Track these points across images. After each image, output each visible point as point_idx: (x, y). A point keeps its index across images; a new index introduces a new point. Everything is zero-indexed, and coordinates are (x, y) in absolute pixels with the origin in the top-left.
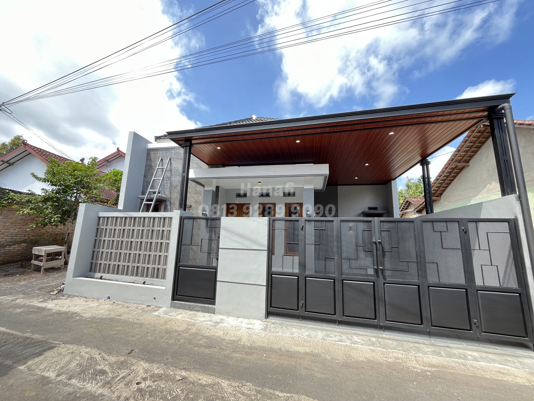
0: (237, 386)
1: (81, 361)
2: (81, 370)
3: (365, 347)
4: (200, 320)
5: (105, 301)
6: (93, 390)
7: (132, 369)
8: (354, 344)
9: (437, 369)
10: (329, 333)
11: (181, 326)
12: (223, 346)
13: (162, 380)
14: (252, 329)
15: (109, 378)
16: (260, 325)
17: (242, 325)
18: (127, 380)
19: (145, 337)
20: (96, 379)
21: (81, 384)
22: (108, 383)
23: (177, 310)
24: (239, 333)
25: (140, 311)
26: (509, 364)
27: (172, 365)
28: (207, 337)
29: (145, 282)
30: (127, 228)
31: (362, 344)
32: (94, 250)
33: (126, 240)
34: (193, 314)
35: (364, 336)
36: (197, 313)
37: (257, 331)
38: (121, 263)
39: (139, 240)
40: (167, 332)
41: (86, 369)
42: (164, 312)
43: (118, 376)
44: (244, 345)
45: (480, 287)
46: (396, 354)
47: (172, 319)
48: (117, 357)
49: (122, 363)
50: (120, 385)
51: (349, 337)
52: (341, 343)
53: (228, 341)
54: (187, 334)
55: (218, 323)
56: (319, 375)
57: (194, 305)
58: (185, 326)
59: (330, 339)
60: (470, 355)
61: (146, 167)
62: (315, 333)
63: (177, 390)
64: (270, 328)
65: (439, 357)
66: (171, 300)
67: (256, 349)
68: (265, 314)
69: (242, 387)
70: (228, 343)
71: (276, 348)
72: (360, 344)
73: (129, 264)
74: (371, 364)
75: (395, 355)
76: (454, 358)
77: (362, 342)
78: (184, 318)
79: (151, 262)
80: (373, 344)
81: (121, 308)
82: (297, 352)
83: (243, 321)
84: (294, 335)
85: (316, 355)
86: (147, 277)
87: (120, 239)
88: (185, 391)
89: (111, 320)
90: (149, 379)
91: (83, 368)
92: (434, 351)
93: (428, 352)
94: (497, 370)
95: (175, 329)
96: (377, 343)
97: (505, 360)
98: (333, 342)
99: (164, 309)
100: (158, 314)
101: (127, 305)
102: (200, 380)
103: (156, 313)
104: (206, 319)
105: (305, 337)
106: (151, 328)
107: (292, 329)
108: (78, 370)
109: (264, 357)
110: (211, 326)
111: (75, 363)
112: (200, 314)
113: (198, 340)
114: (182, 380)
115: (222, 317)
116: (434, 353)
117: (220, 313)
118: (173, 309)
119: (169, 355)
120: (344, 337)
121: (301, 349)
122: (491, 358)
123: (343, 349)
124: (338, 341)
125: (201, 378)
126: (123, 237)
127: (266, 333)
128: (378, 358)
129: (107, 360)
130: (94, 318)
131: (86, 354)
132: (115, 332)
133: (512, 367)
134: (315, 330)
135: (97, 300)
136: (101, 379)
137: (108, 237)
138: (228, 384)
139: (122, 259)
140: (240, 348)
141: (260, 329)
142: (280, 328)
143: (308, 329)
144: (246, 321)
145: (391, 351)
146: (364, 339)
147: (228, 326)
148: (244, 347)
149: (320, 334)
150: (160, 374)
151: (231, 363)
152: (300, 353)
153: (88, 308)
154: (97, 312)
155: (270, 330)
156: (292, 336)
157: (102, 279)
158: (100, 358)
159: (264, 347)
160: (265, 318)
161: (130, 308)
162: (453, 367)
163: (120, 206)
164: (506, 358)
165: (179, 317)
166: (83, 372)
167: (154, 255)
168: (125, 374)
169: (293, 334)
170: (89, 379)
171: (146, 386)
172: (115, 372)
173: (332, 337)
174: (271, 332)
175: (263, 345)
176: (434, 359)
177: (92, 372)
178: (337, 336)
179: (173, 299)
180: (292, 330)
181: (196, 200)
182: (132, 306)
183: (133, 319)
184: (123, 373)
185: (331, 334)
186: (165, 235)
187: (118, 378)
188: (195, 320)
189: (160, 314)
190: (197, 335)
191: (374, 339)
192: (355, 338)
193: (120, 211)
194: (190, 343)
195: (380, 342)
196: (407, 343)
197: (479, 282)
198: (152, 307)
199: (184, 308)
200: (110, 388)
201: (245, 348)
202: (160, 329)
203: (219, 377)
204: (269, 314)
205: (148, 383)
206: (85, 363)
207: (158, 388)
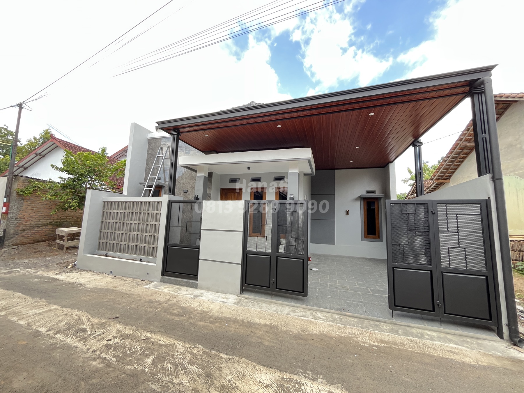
0: (189, 347)
1: (70, 321)
2: (67, 328)
3: (325, 322)
4: (183, 293)
5: (108, 275)
6: (71, 343)
7: (108, 329)
8: (316, 319)
9: (385, 345)
10: (296, 308)
11: (164, 297)
12: (193, 315)
13: (128, 339)
14: (226, 303)
15: (87, 335)
16: (234, 299)
17: (218, 299)
18: (100, 337)
19: (129, 305)
20: (76, 335)
21: (64, 338)
22: (85, 338)
23: (166, 284)
24: (212, 306)
25: (134, 284)
26: (465, 345)
27: (142, 328)
28: (182, 308)
29: (142, 259)
30: (127, 211)
31: (324, 320)
32: (101, 230)
33: (126, 222)
34: (178, 288)
35: (328, 313)
36: (183, 287)
37: (229, 304)
38: (123, 243)
39: (137, 222)
40: (150, 302)
41: (71, 327)
42: (154, 285)
43: (95, 333)
44: (212, 315)
45: (446, 269)
46: (352, 330)
47: (159, 292)
48: (100, 319)
49: (102, 324)
50: (93, 341)
51: (313, 313)
52: (303, 318)
53: (199, 312)
54: (166, 304)
55: (197, 296)
56: (267, 343)
57: (180, 280)
58: (168, 297)
59: (295, 314)
60: (428, 335)
61: (147, 155)
62: (283, 309)
63: (138, 347)
64: (243, 303)
65: (394, 334)
66: (161, 276)
67: (221, 319)
68: (240, 290)
69: (193, 348)
70: (198, 313)
71: (240, 319)
72: (321, 319)
73: (129, 243)
74: (322, 338)
75: (351, 331)
76: (409, 336)
77: (324, 318)
78: (170, 291)
79: (147, 242)
80: (334, 320)
81: (120, 281)
82: (257, 324)
83: (220, 296)
84: (262, 309)
85: (274, 327)
86: (144, 255)
87: (122, 221)
88: (144, 348)
89: (108, 290)
90: (118, 337)
91: (69, 326)
92: (392, 329)
93: (386, 329)
94: (448, 349)
95: (158, 300)
96: (339, 320)
97: (464, 341)
98: (296, 317)
99: (155, 283)
100: (149, 287)
101: (125, 279)
102: (160, 341)
103: (147, 286)
104: (188, 293)
105: (271, 311)
106: (137, 298)
107: (262, 304)
108: (65, 327)
109: (225, 326)
110: (190, 299)
111: (65, 322)
112: (184, 288)
113: (173, 310)
114: (145, 340)
115: (202, 291)
116: (392, 331)
117: (202, 288)
118: (162, 283)
119: (143, 320)
120: (308, 313)
121: (262, 322)
122: (449, 338)
123: (303, 323)
124: (301, 316)
125: (161, 340)
126: (124, 220)
127: (237, 306)
128: (332, 332)
129: (91, 321)
130: (94, 288)
131: (75, 316)
132: (106, 300)
133: (467, 347)
134: (283, 305)
135: (102, 274)
136: (80, 336)
137: (112, 220)
138: (183, 345)
139: (124, 239)
140: (207, 317)
141: (233, 303)
142: (252, 302)
143: (277, 304)
144: (223, 295)
145: (348, 327)
146: (327, 315)
147: (205, 299)
148: (211, 317)
149: (287, 310)
150: (129, 334)
151: (193, 329)
152: (259, 324)
153: (93, 280)
154: (98, 284)
155: (242, 304)
156: (260, 310)
157: (107, 256)
158: (86, 320)
159: (230, 318)
160: (240, 294)
161: (127, 281)
162: (404, 344)
163: (125, 193)
164: (465, 339)
165: (165, 290)
166: (68, 329)
167: (149, 235)
168: (101, 332)
169: (261, 309)
170: (71, 334)
171: (114, 343)
172: (93, 331)
173: (297, 312)
174: (242, 306)
175: (229, 316)
176: (388, 336)
177: (75, 330)
178: (302, 311)
179: (163, 274)
180: (262, 305)
182: (129, 280)
183: (125, 291)
184: (100, 332)
185: (297, 310)
186: (157, 216)
187: (94, 336)
188: (178, 293)
189: (150, 287)
190: (174, 305)
191: (337, 316)
192: (319, 314)
193: (125, 196)
194: (165, 312)
195: (341, 319)
196: (368, 321)
197: (444, 264)
198: (145, 281)
199: (171, 283)
200: (84, 342)
201: (212, 318)
202: (145, 300)
203: (177, 339)
204: (243, 290)
205: (117, 340)
206: (73, 323)
207: (122, 345)
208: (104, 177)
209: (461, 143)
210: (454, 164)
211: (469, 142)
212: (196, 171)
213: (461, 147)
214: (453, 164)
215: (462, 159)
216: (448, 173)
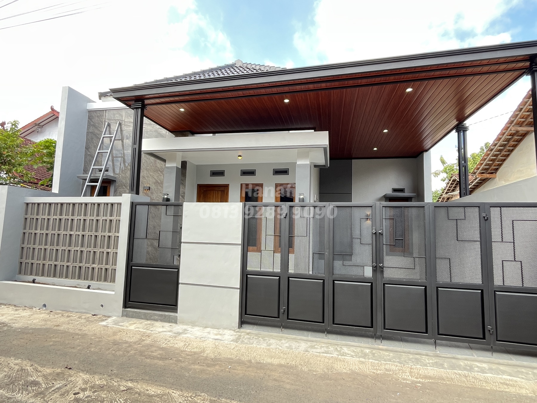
0: (189, 396)
1: (9, 373)
2: (9, 382)
3: (354, 358)
4: (158, 330)
5: (39, 309)
6: (24, 399)
7: (69, 380)
8: (343, 355)
9: (431, 381)
10: (314, 344)
11: (133, 337)
12: (182, 357)
13: (104, 391)
14: (221, 340)
15: (43, 389)
16: (231, 335)
17: (209, 336)
18: (63, 390)
19: (88, 349)
20: (27, 390)
21: (10, 394)
22: (41, 393)
23: (130, 319)
24: (203, 345)
25: (83, 321)
26: (520, 376)
27: (117, 376)
28: (163, 349)
29: (90, 286)
30: (64, 217)
31: (352, 356)
32: (23, 246)
33: (63, 233)
34: (150, 324)
35: (356, 348)
36: (156, 322)
37: (226, 342)
38: (58, 263)
39: (81, 233)
40: (115, 343)
41: (15, 380)
42: (114, 322)
43: (54, 386)
44: (207, 357)
45: (499, 287)
46: (389, 366)
47: (123, 329)
48: (53, 368)
49: (58, 374)
50: (55, 395)
51: (338, 348)
52: (325, 355)
53: (188, 353)
54: (139, 345)
55: (179, 334)
56: (288, 386)
57: (151, 313)
58: (138, 337)
59: (314, 350)
60: (478, 367)
61: (87, 135)
62: (298, 345)
63: (120, 400)
64: (244, 339)
65: (439, 368)
66: (123, 308)
67: (221, 361)
68: (238, 322)
69: (195, 397)
70: (188, 355)
71: (246, 359)
72: (349, 355)
73: (69, 264)
74: (354, 376)
75: (387, 367)
76: (457, 370)
77: (352, 353)
78: (138, 328)
79: (97, 261)
80: (365, 355)
81: (60, 317)
82: (269, 364)
83: (211, 332)
84: (271, 347)
85: (291, 367)
86: (92, 279)
87: (56, 232)
88: (129, 401)
89: (47, 330)
90: (88, 389)
91: (12, 379)
92: (436, 362)
93: (429, 363)
94: (502, 382)
95: (125, 340)
96: (370, 355)
97: (518, 371)
98: (317, 353)
99: (114, 318)
100: (106, 324)
101: (67, 314)
102: (148, 390)
103: (104, 323)
104: (164, 330)
105: (284, 348)
106: (95, 339)
107: (269, 340)
108: (6, 381)
109: (229, 369)
110: (170, 337)
111: (2, 375)
112: (158, 324)
113: (152, 352)
114: (126, 390)
115: (185, 327)
116: (436, 364)
117: (183, 323)
118: (125, 318)
119: (115, 367)
120: (331, 349)
121: (276, 361)
122: (502, 370)
123: (326, 360)
124: (323, 353)
125: (149, 389)
126: (59, 230)
127: (237, 344)
128: (366, 370)
129: (40, 371)
130: (26, 328)
131: (15, 366)
132: (51, 343)
133: (523, 378)
134: (298, 341)
135: (30, 308)
136: (33, 390)
137: (41, 230)
138: (180, 394)
139: (60, 257)
140: (202, 359)
141: (230, 340)
142: (255, 338)
143: (289, 340)
144: (215, 331)
145: (383, 363)
146: (355, 350)
147: (191, 336)
148: (206, 358)
149: (303, 346)
150: (102, 385)
151: (187, 375)
152: (272, 365)
153: (19, 317)
154: (29, 322)
155: (243, 341)
156: (268, 347)
157: (35, 283)
158: (32, 370)
159: (232, 359)
160: (239, 328)
161: (71, 317)
162: (452, 379)
163: (55, 189)
164: (519, 369)
165: (132, 327)
166: (13, 383)
167: (100, 252)
168: (61, 384)
169: (269, 345)
170: (19, 390)
171: (85, 396)
172: (49, 383)
173: (317, 348)
174: (244, 344)
175: (230, 357)
176: (432, 371)
177: (22, 383)
178: (323, 347)
179: (125, 306)
180: (270, 342)
181: (156, 180)
182: (74, 315)
183: (74, 330)
184: (59, 384)
185: (316, 345)
186: (113, 225)
187: (53, 389)
188: (152, 331)
189: (108, 324)
190: (151, 346)
191: (367, 351)
192: (345, 350)
193: (55, 195)
194: (141, 355)
195: (374, 354)
196: (406, 354)
197: (498, 281)
198: (98, 316)
199: (138, 317)
200: (43, 398)
201: (207, 360)
202: (107, 340)
203: (171, 388)
204: (242, 322)
205: (87, 393)
206: (14, 374)
207: (98, 398)
208: (16, 166)
209: (511, 127)
210: (502, 154)
211: (521, 126)
212: (164, 161)
213: (511, 132)
214: (500, 154)
215: (511, 148)
216: (494, 166)
